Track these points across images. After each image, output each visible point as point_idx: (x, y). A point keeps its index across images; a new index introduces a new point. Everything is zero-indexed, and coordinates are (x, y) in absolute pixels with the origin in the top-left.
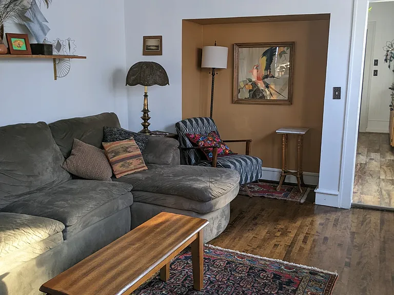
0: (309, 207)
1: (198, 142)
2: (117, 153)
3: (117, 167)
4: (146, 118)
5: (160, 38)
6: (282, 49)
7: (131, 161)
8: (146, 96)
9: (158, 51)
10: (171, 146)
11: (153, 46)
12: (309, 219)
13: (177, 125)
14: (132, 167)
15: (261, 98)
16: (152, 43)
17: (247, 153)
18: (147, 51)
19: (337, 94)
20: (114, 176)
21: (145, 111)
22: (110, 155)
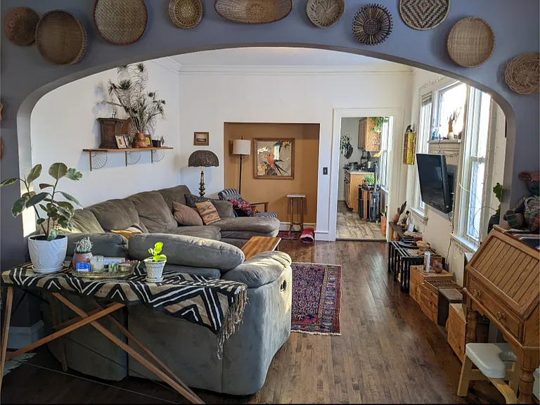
0: (310, 242)
1: (237, 205)
2: (204, 210)
3: (206, 218)
4: (202, 189)
5: (207, 134)
6: (286, 143)
7: (212, 214)
8: (202, 174)
9: (206, 142)
10: (229, 205)
11: (201, 139)
12: (310, 248)
13: (220, 194)
14: (213, 218)
15: (273, 174)
16: (201, 137)
17: (266, 211)
18: (197, 142)
19: (325, 171)
20: (204, 224)
21: (202, 184)
22: (201, 211)
